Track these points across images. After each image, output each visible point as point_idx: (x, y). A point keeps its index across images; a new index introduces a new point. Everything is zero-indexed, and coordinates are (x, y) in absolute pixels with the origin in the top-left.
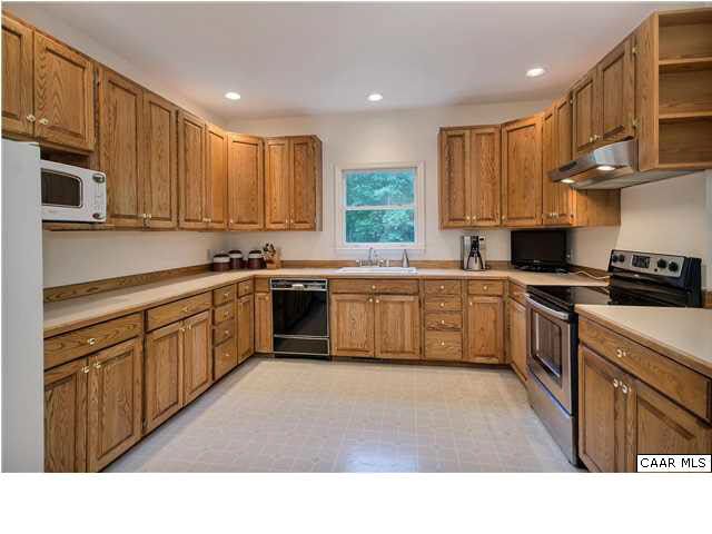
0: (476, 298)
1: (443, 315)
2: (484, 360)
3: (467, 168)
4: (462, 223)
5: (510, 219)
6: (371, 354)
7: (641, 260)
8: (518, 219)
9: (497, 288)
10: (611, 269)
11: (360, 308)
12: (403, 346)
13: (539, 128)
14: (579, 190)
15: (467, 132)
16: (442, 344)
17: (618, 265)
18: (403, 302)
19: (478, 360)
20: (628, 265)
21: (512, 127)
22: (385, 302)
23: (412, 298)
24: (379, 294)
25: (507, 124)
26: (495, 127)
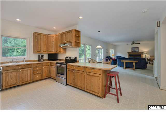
0: (44, 66)
1: (37, 71)
2: (46, 78)
3: (41, 41)
4: (40, 52)
5: (49, 52)
6: (18, 84)
7: (70, 58)
8: (51, 52)
9: (48, 64)
10: (66, 59)
11: (14, 74)
12: (28, 80)
13: (54, 37)
14: (63, 48)
15: (41, 34)
16: (37, 77)
17: (67, 58)
18: (28, 70)
19: (45, 78)
20: (68, 58)
21: (50, 36)
22: (23, 71)
23: (30, 69)
24: (21, 69)
25: (48, 35)
26: (46, 35)
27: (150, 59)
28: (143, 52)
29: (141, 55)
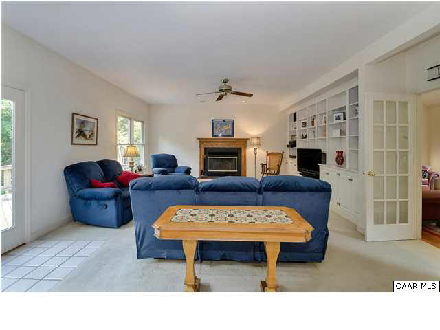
27: (266, 165)
28: (247, 139)
29: (241, 149)
